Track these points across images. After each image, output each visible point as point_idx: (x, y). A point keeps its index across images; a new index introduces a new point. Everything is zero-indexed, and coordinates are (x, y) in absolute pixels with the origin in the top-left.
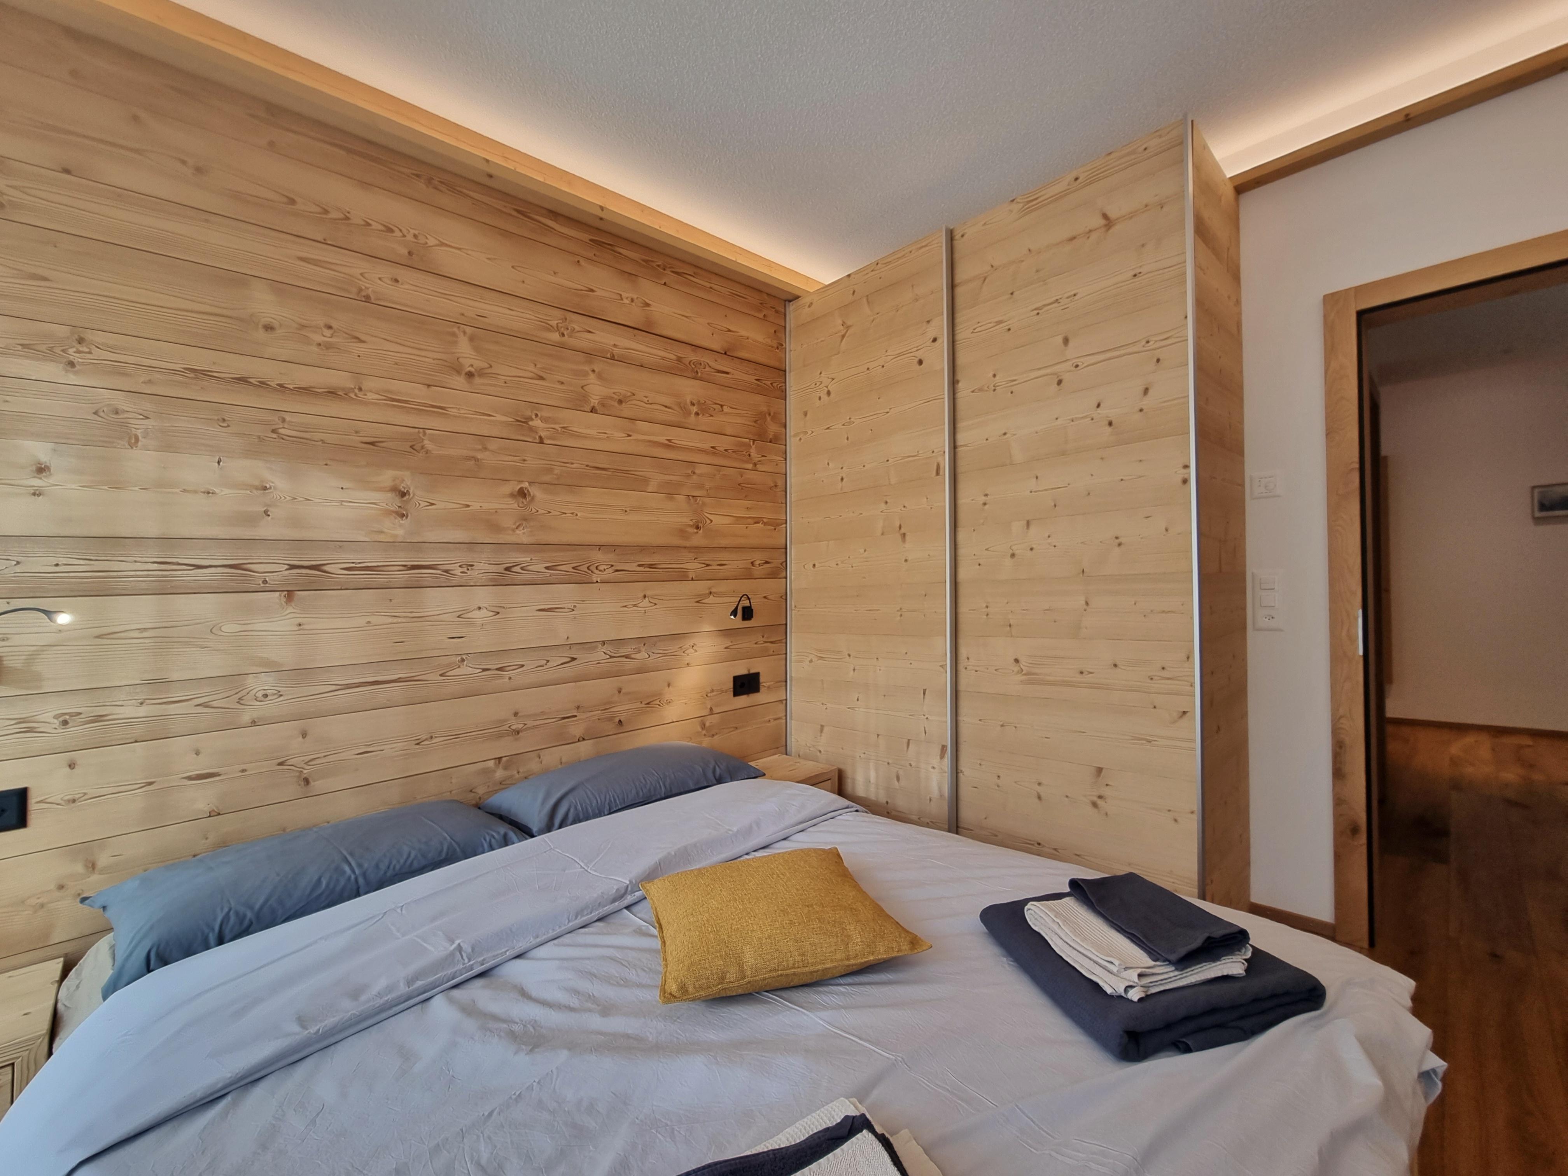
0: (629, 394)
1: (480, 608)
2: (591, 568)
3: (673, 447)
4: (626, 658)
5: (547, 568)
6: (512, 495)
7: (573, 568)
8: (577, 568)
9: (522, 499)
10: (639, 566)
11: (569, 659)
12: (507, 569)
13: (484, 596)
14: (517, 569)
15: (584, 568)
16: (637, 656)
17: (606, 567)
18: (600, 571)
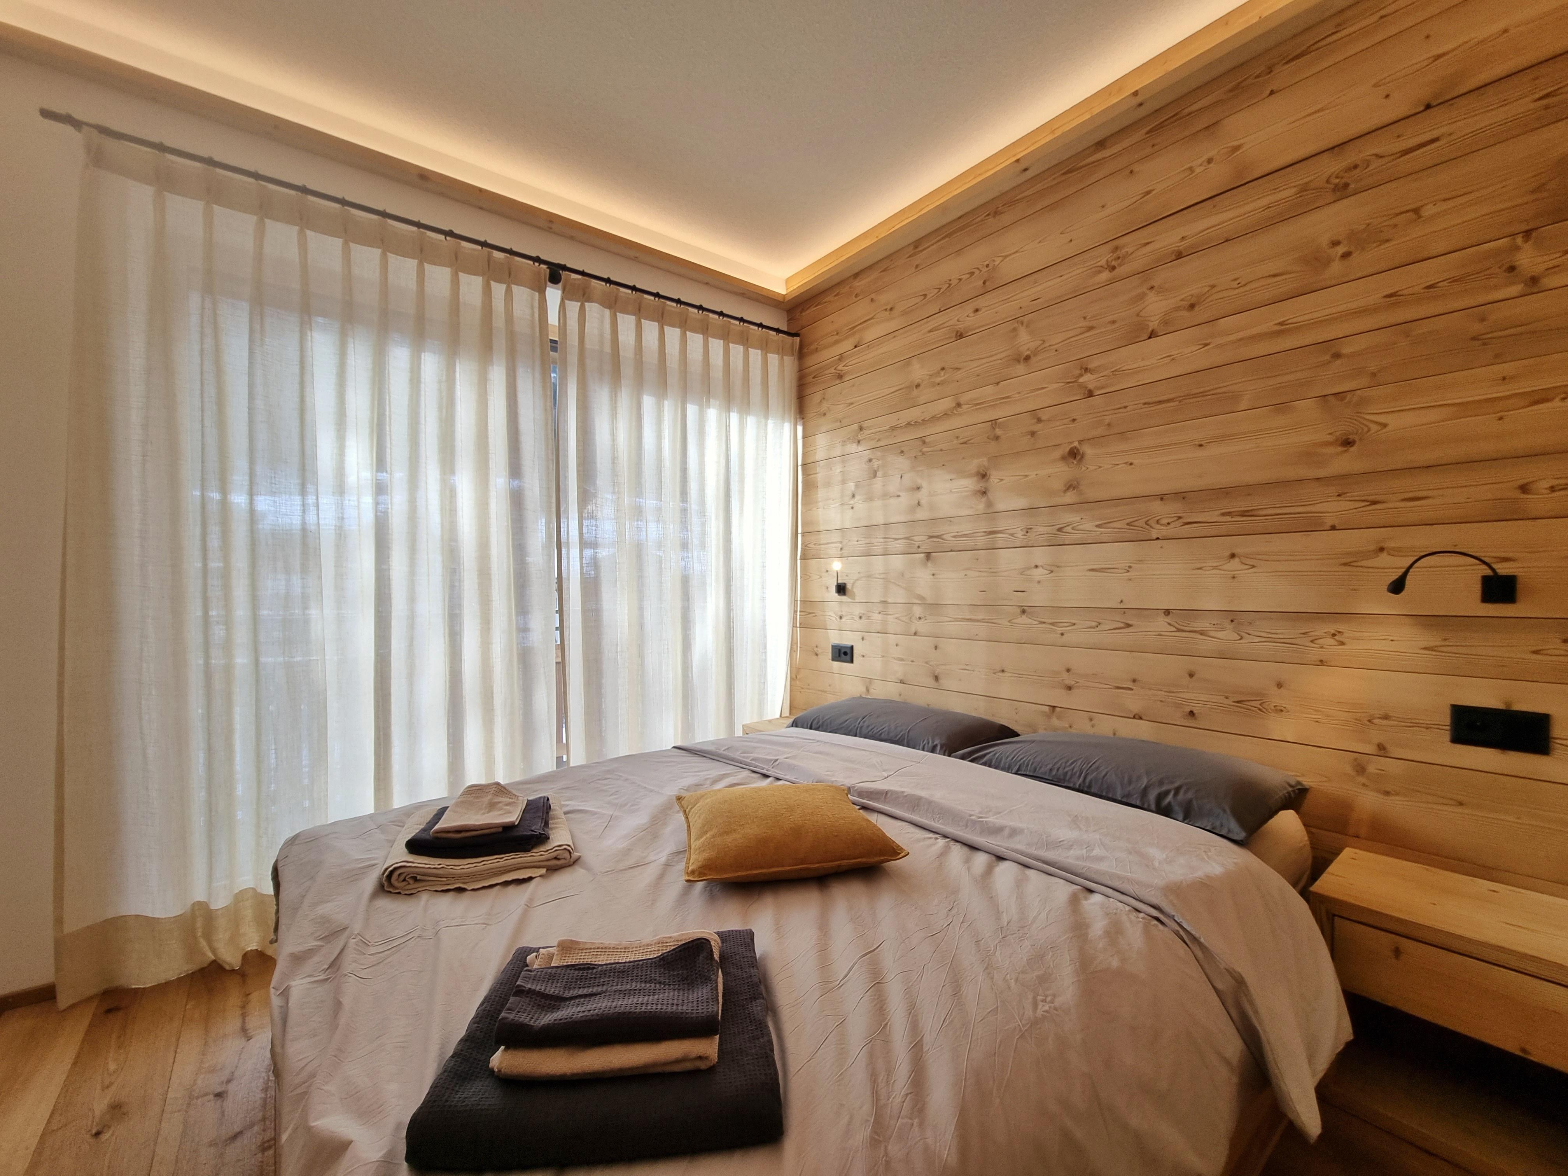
0: (1207, 289)
1: (1036, 566)
2: (1149, 523)
3: (1288, 330)
4: (1201, 634)
5: (1097, 526)
6: (1063, 458)
7: (1128, 524)
8: (1132, 524)
9: (1072, 460)
10: (1223, 514)
11: (1122, 625)
12: (1060, 530)
13: (1041, 555)
14: (1068, 529)
15: (1141, 523)
16: (1220, 635)
17: (1170, 520)
18: (1162, 525)
